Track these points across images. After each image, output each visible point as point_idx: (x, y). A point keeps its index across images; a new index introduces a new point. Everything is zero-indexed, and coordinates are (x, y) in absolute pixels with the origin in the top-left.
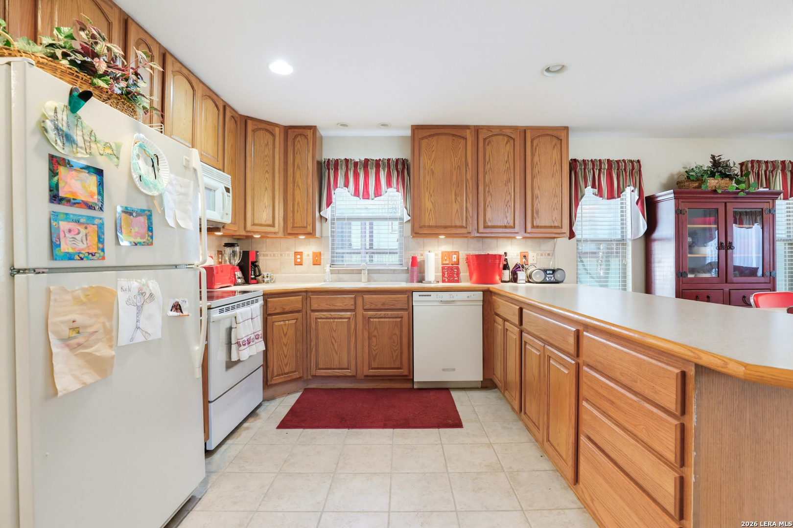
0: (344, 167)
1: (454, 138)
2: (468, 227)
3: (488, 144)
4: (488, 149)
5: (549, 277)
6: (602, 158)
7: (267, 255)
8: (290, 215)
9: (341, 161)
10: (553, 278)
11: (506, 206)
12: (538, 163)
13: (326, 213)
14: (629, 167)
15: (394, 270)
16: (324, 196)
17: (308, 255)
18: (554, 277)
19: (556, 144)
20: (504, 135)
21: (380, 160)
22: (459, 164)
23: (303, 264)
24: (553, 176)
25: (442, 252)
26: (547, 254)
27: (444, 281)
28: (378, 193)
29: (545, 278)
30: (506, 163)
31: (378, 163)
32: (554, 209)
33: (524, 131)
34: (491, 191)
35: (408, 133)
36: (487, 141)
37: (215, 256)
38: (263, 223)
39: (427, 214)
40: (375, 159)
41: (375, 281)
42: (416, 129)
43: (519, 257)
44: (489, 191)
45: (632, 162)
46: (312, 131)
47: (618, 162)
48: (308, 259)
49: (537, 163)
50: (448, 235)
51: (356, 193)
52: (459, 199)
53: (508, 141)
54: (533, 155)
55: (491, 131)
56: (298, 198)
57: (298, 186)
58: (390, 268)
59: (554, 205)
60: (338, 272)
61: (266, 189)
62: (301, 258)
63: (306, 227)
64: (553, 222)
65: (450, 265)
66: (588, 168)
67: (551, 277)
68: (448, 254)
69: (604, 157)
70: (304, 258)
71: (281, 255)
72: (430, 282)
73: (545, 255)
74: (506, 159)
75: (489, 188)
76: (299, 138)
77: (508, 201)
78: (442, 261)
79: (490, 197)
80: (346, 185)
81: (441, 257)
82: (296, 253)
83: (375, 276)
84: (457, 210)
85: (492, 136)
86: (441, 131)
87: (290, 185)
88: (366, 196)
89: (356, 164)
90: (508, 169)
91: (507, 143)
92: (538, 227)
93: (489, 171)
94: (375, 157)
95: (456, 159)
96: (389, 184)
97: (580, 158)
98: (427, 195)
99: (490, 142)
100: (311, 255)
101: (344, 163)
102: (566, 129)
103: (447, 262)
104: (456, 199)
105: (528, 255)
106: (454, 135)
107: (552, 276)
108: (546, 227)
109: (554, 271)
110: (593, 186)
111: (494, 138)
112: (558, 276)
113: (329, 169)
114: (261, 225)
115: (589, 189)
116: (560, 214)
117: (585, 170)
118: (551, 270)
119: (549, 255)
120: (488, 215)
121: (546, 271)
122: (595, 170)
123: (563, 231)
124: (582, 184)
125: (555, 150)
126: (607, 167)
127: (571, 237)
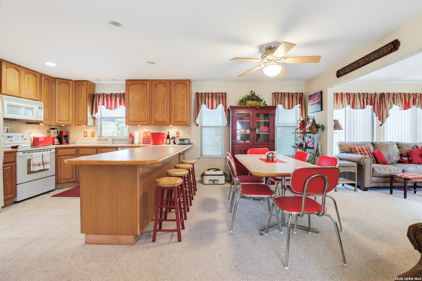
0: (102, 97)
1: (142, 85)
2: (148, 122)
3: (156, 87)
4: (156, 89)
5: (181, 142)
6: (210, 92)
7: (73, 133)
8: (77, 117)
9: (101, 94)
11: (163, 113)
12: (177, 95)
13: (95, 115)
14: (221, 95)
15: (124, 139)
16: (94, 109)
17: (89, 133)
18: (184, 142)
19: (184, 87)
20: (163, 83)
21: (117, 93)
22: (144, 96)
23: (88, 136)
24: (183, 100)
25: (144, 132)
27: (143, 144)
28: (116, 107)
30: (164, 95)
31: (116, 95)
32: (183, 114)
33: (170, 81)
34: (157, 107)
35: (125, 82)
36: (156, 86)
37: (46, 133)
39: (131, 116)
40: (115, 93)
41: (116, 143)
42: (128, 81)
43: (176, 134)
45: (222, 93)
46: (86, 82)
47: (216, 93)
48: (89, 134)
50: (142, 125)
51: (107, 108)
54: (175, 91)
55: (158, 82)
60: (102, 140)
61: (65, 106)
62: (87, 134)
64: (183, 119)
65: (147, 137)
67: (183, 142)
68: (147, 133)
69: (210, 91)
70: (88, 134)
71: (79, 133)
72: (136, 144)
74: (164, 93)
75: (156, 105)
76: (80, 85)
77: (164, 111)
78: (144, 136)
79: (157, 109)
80: (103, 104)
81: (143, 134)
82: (85, 132)
84: (144, 115)
85: (157, 84)
86: (137, 82)
87: (77, 105)
88: (111, 109)
89: (107, 95)
90: (164, 98)
91: (164, 87)
92: (176, 121)
93: (156, 98)
95: (143, 93)
96: (120, 104)
98: (131, 108)
99: (157, 86)
100: (91, 133)
101: (102, 95)
102: (189, 80)
104: (143, 110)
105: (179, 133)
106: (142, 84)
108: (180, 122)
109: (184, 140)
110: (205, 104)
111: (158, 85)
112: (186, 142)
113: (96, 98)
114: (63, 121)
115: (203, 105)
116: (186, 116)
117: (202, 97)
118: (183, 139)
119: (188, 133)
120: (156, 117)
121: (180, 140)
122: (206, 97)
123: (187, 123)
124: (200, 103)
125: (184, 89)
126: (211, 96)
127: (198, 125)
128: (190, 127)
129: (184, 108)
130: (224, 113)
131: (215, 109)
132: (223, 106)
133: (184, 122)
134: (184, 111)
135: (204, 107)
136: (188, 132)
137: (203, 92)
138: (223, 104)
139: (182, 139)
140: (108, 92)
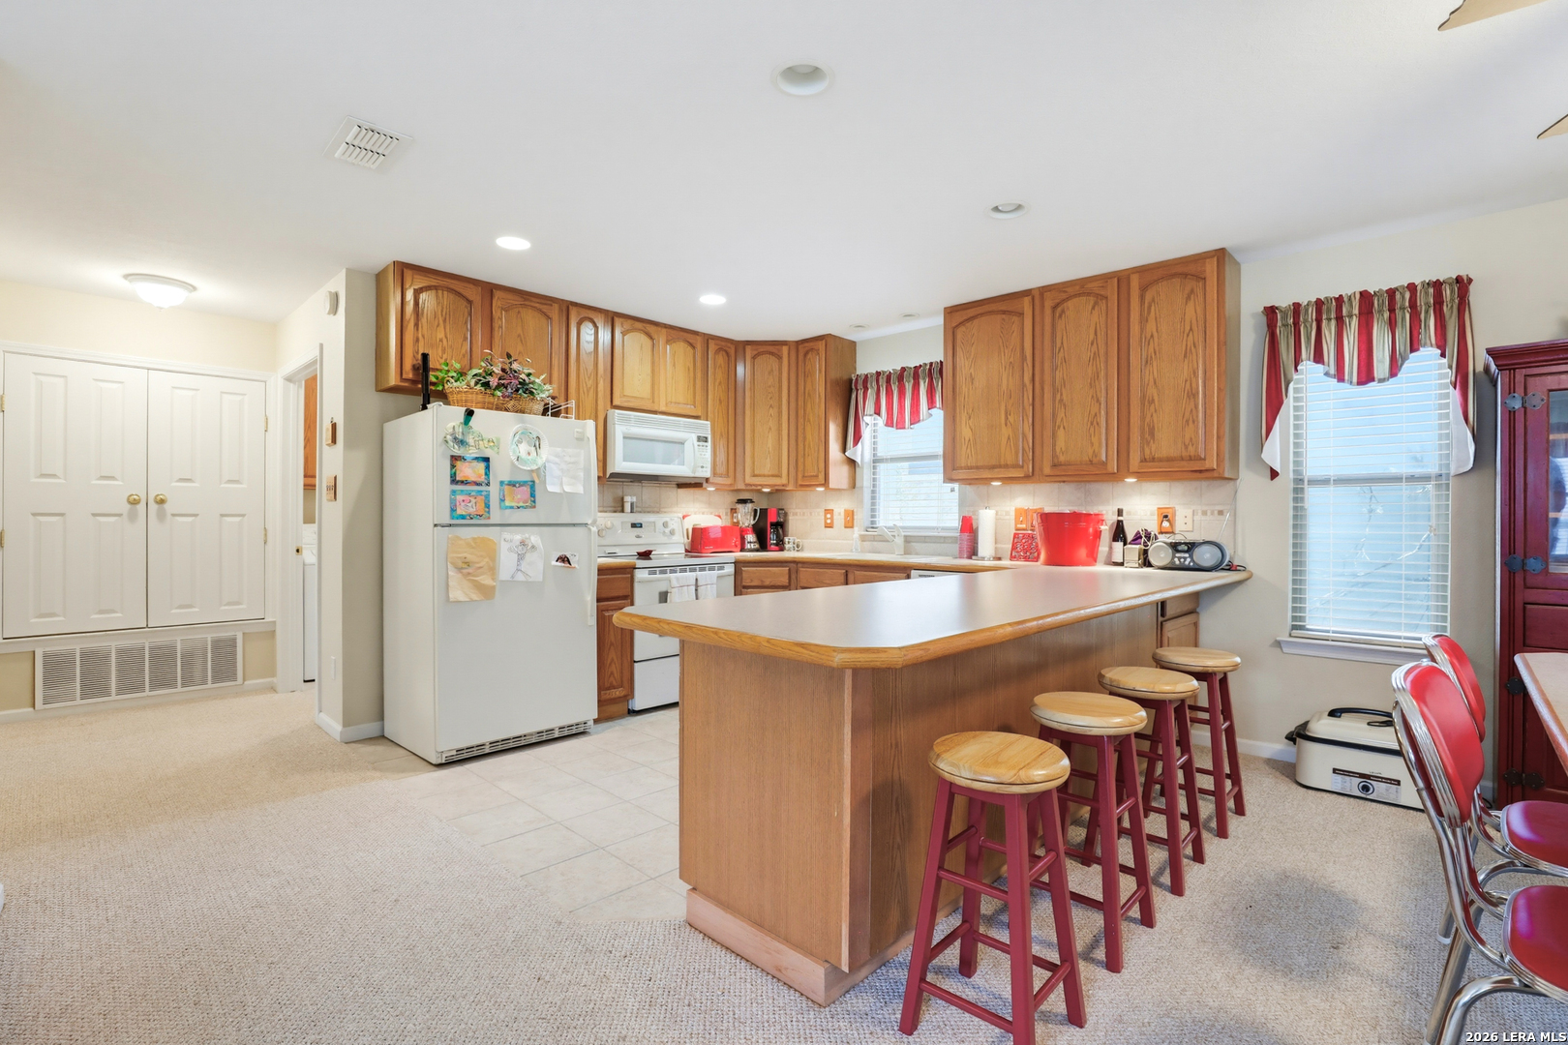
0: (875, 384)
1: (1004, 316)
2: (1025, 466)
3: (1060, 316)
4: (1060, 325)
5: (1179, 558)
7: (796, 514)
8: (801, 460)
9: (872, 375)
10: (1189, 560)
11: (1092, 424)
12: (1155, 334)
13: (855, 453)
14: (1425, 299)
15: (944, 537)
16: (850, 433)
17: (840, 514)
18: (1191, 556)
19: (1192, 291)
20: (1089, 294)
21: (920, 365)
22: (1012, 360)
23: (835, 525)
24: (1185, 356)
25: (1016, 510)
26: (1216, 512)
27: (1012, 558)
28: (915, 418)
29: (1173, 559)
30: (1092, 344)
31: (916, 371)
32: (1187, 421)
33: (1120, 279)
34: (1064, 400)
35: (940, 320)
36: (1059, 309)
37: (726, 514)
38: (766, 473)
39: (964, 448)
40: (912, 366)
41: (917, 554)
42: (951, 312)
43: (1156, 517)
44: (1061, 400)
45: (1436, 284)
46: (824, 342)
47: (1391, 293)
48: (839, 519)
49: (1152, 336)
50: (1007, 480)
51: (889, 423)
52: (1011, 418)
53: (1096, 303)
54: (1143, 321)
55: (1065, 292)
56: (809, 436)
57: (809, 421)
58: (941, 534)
59: (1187, 414)
60: (874, 539)
61: (770, 428)
62: (832, 518)
63: (817, 476)
64: (1186, 447)
65: (1029, 532)
66: (1306, 321)
67: (1185, 558)
68: (1026, 513)
70: (835, 517)
71: (811, 513)
72: (983, 559)
73: (1212, 513)
74: (1092, 337)
75: (1061, 395)
76: (809, 356)
77: (1096, 415)
78: (1016, 525)
79: (1063, 410)
80: (878, 412)
81: (1013, 517)
82: (827, 511)
83: (917, 546)
84: (1009, 438)
85: (1068, 299)
86: (985, 308)
87: (801, 420)
88: (901, 426)
89: (889, 376)
90: (1096, 355)
91: (1093, 308)
92: (1153, 460)
93: (1061, 363)
94: (912, 363)
95: (1006, 351)
96: (931, 404)
97: (1284, 302)
98: (964, 416)
99: (1063, 311)
100: (843, 514)
101: (875, 378)
102: (1221, 255)
103: (1024, 526)
104: (1007, 418)
105: (1174, 514)
106: (1004, 312)
107: (1187, 555)
108: (1170, 459)
109: (1191, 547)
110: (1318, 358)
111: (1070, 304)
112: (1206, 556)
113: (857, 390)
114: (764, 476)
115: (1308, 366)
116: (1201, 432)
117: (1296, 324)
118: (1185, 544)
119: (1221, 513)
120: (1061, 443)
121: (1175, 546)
122: (1324, 323)
123: (1207, 465)
124: (1286, 355)
125: (1191, 304)
126: (1356, 311)
127: (1274, 474)
128: (1232, 483)
129: (1193, 395)
130: (1455, 395)
131: (1381, 381)
132: (1443, 355)
133: (1190, 459)
134: (1192, 404)
135: (1310, 381)
136: (1220, 508)
137: (1306, 297)
138: (1442, 345)
139: (1180, 544)
140: (891, 365)
